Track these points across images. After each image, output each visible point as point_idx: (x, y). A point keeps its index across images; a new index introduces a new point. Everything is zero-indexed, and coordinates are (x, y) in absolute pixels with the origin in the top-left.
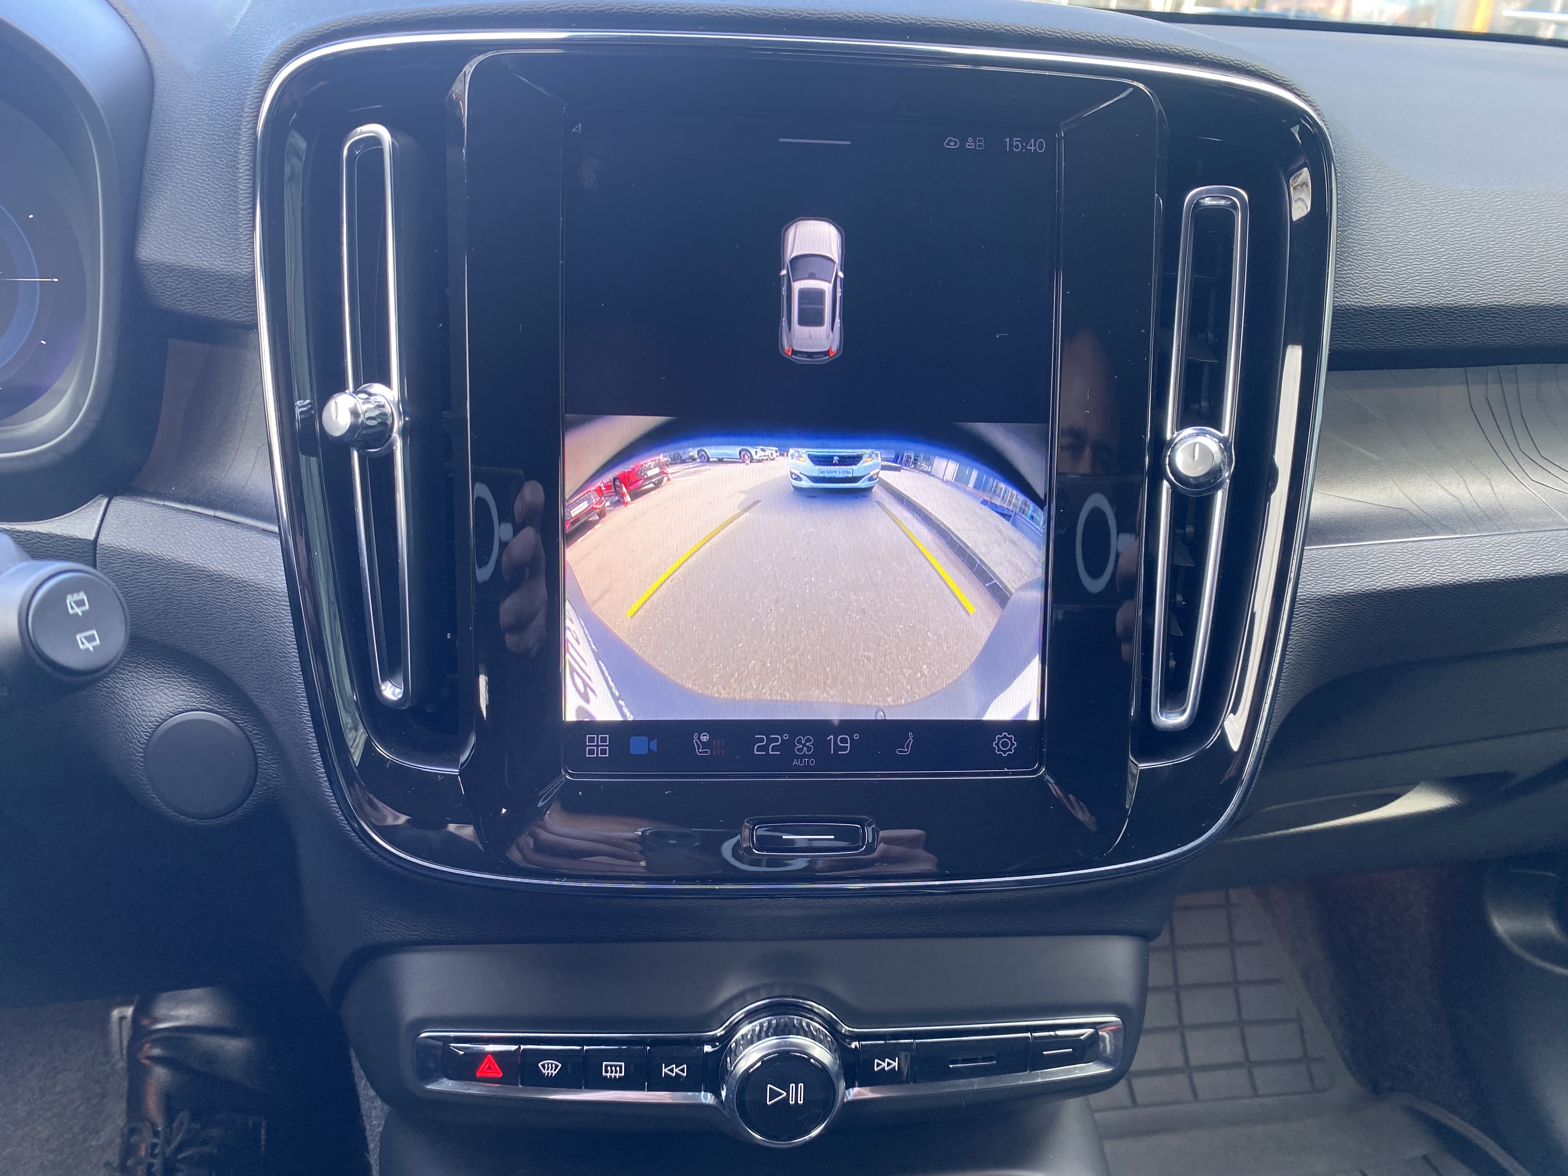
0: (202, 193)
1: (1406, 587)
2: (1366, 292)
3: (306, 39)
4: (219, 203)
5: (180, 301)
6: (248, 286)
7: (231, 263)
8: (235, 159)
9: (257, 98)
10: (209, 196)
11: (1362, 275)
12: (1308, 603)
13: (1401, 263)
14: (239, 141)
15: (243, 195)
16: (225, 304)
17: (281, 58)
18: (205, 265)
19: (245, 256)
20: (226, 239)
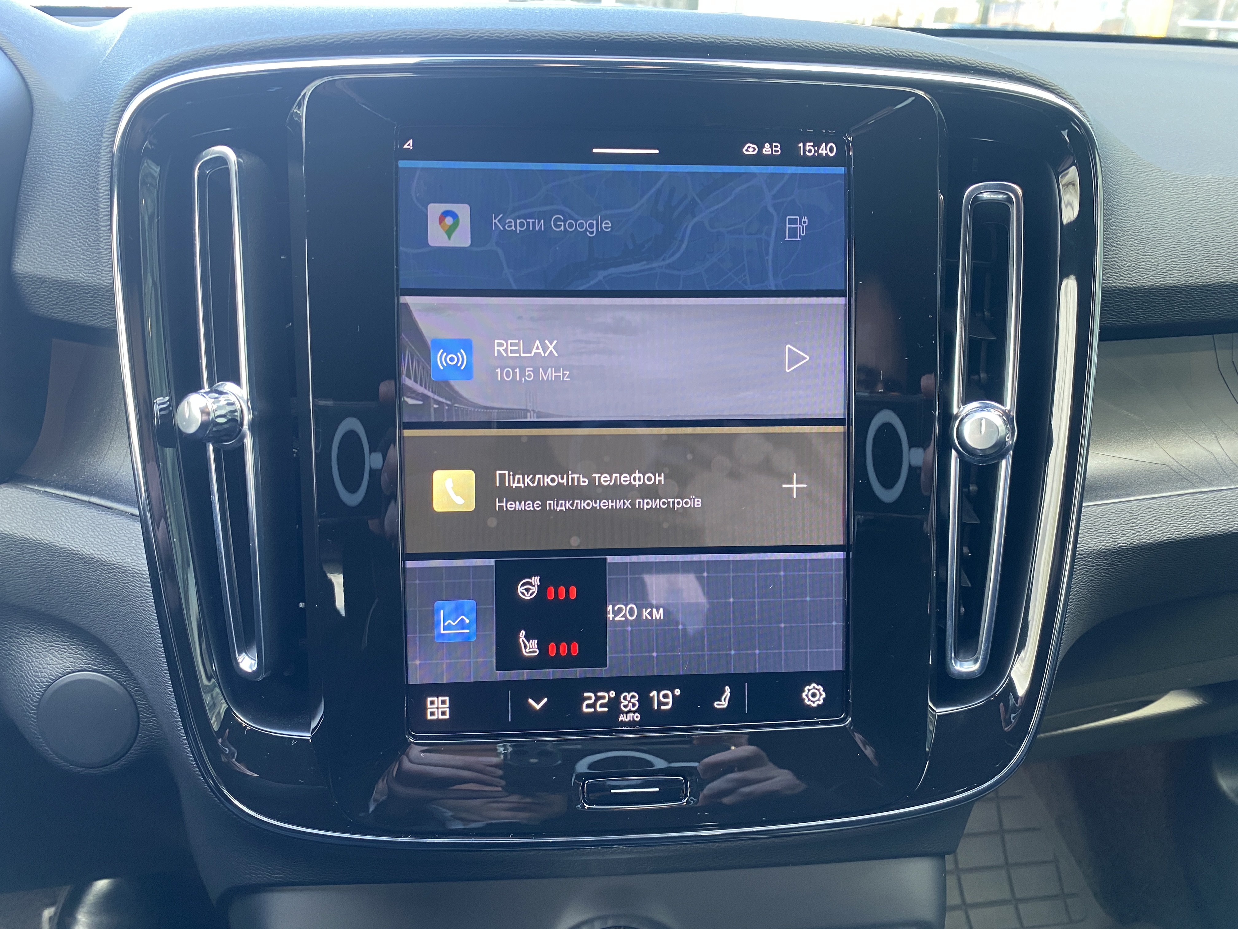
0: (68, 211)
1: (1173, 539)
2: (1130, 274)
3: (158, 70)
4: (83, 220)
5: (53, 309)
6: (110, 296)
7: (94, 275)
8: (96, 180)
9: (114, 125)
10: (74, 214)
11: (1125, 259)
12: (1085, 557)
13: (1159, 247)
14: (99, 164)
15: (103, 213)
16: (92, 312)
17: (135, 88)
18: (71, 277)
19: (106, 269)
20: (90, 253)
